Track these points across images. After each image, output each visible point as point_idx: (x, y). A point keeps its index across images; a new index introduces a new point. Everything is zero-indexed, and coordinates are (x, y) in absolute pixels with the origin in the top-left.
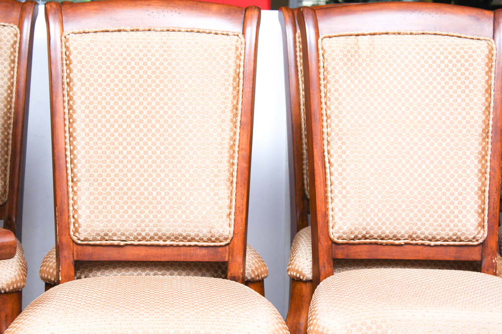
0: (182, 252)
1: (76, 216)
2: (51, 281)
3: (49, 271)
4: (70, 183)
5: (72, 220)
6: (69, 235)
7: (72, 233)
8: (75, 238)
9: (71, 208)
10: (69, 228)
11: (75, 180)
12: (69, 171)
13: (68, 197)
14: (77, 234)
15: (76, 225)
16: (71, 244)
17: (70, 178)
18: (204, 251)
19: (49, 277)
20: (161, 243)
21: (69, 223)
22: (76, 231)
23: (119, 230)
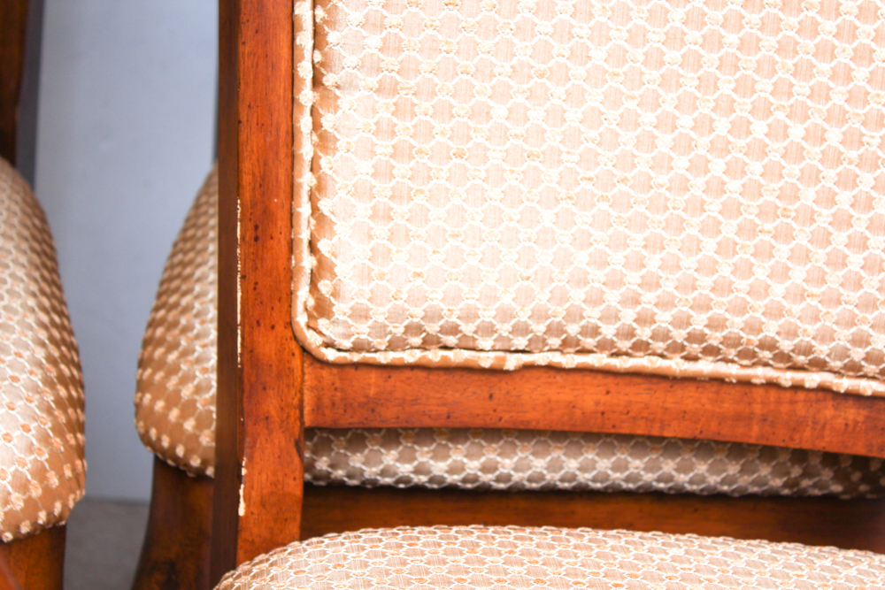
0: (757, 409)
1: (323, 245)
2: (187, 465)
3: (179, 426)
4: (306, 96)
5: (307, 262)
6: (290, 324)
7: (301, 319)
8: (313, 339)
9: (304, 209)
10: (290, 295)
11: (329, 80)
12: (305, 39)
13: (293, 157)
14: (322, 323)
15: (325, 286)
16: (296, 362)
17: (305, 70)
18: (852, 413)
19: (180, 451)
20: (676, 365)
21: (290, 275)
22: (322, 309)
23: (505, 315)
